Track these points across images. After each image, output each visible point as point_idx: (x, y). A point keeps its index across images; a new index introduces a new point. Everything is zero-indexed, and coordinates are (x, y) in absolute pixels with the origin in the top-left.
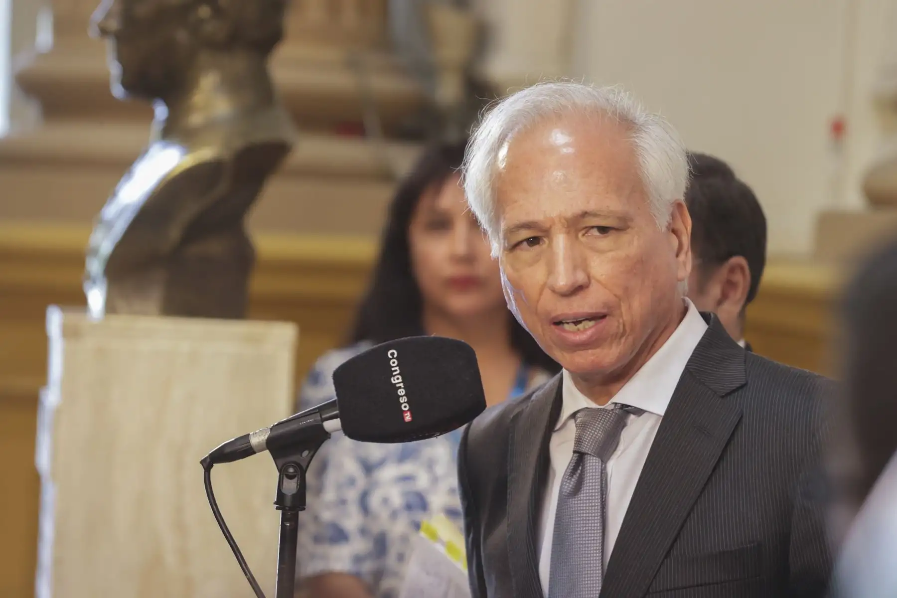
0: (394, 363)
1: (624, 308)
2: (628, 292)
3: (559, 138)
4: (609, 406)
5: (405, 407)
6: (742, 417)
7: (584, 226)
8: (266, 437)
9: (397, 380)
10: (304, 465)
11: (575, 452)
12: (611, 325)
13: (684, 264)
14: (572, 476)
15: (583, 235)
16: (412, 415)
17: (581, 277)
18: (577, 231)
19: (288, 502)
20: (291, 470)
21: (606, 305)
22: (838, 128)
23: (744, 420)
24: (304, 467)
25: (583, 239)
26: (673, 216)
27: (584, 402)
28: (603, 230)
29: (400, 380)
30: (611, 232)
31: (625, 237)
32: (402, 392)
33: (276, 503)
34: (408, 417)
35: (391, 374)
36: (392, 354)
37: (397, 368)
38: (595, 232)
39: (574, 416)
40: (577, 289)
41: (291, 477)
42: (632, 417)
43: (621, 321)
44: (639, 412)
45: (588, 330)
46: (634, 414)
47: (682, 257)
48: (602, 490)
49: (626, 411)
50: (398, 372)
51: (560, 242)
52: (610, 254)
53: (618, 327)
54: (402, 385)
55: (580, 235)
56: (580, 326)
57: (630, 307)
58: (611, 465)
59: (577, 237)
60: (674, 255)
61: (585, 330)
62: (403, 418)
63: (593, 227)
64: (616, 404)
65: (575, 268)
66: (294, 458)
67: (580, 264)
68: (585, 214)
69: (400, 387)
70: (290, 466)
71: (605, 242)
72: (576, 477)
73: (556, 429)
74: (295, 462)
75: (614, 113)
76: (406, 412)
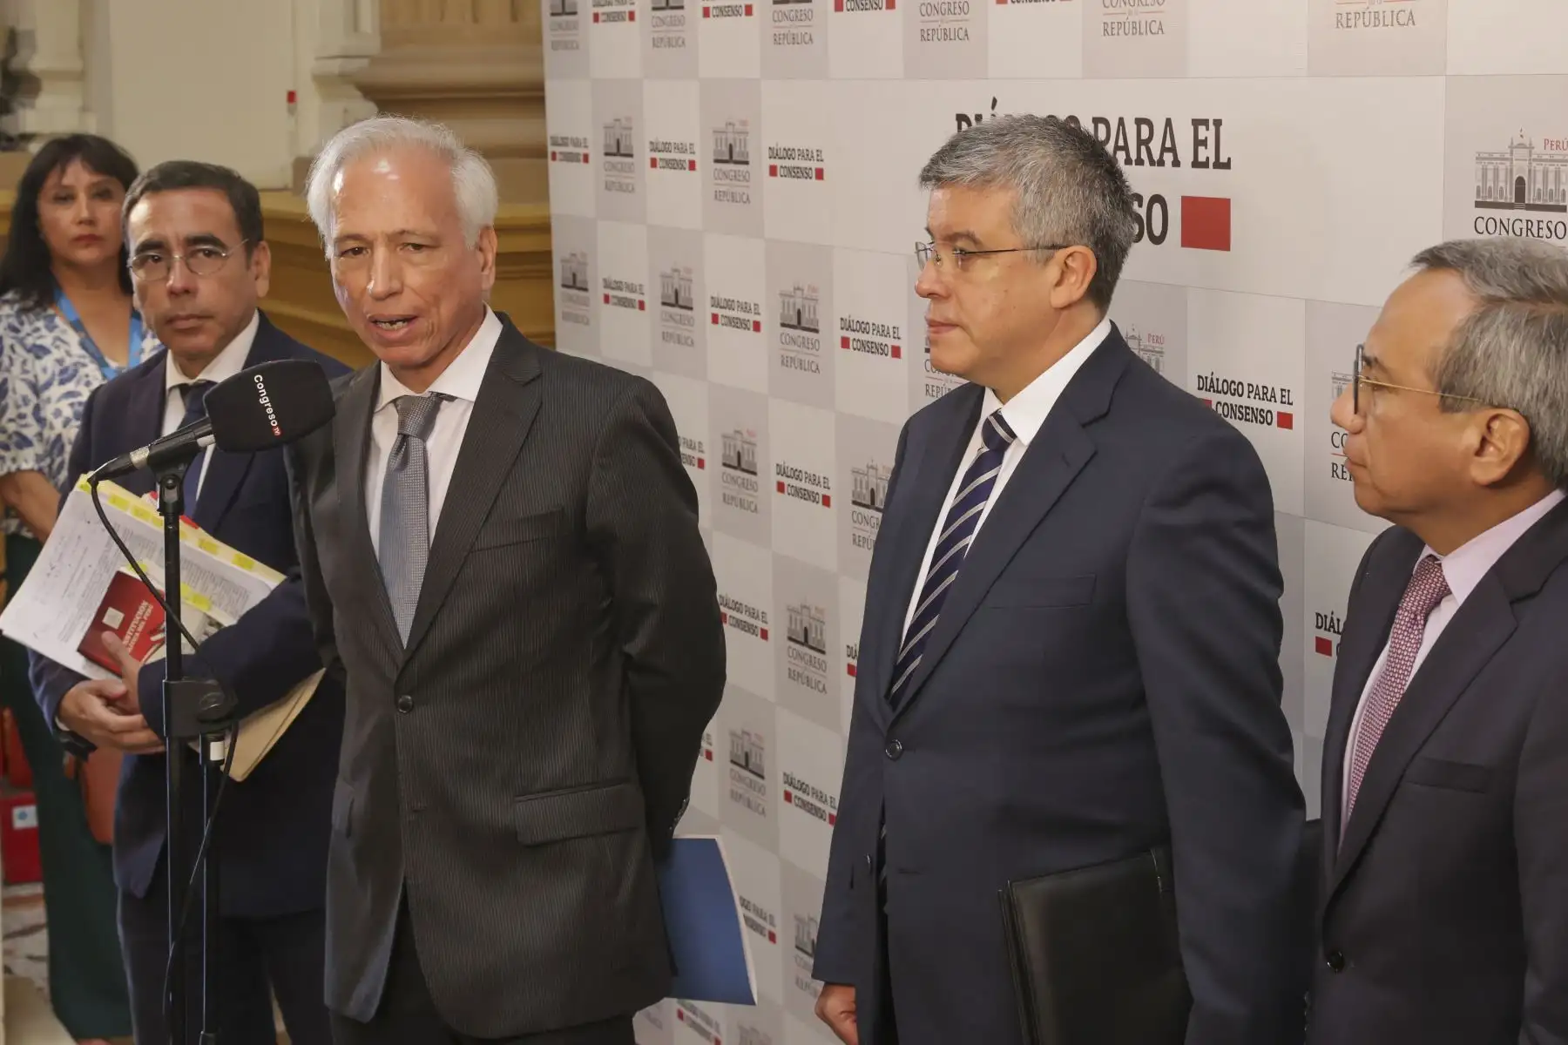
0: (260, 386)
1: (434, 310)
2: (437, 300)
3: (384, 166)
4: (426, 394)
5: (274, 423)
6: (542, 403)
7: (401, 242)
8: (147, 455)
9: (264, 401)
10: (181, 475)
11: (399, 434)
12: (422, 325)
13: (488, 276)
14: (397, 454)
15: (401, 249)
16: (281, 430)
17: (396, 285)
18: (397, 246)
19: (170, 510)
20: (170, 482)
21: (416, 308)
22: (291, 97)
23: (544, 405)
24: (181, 478)
25: (401, 253)
26: (481, 237)
27: (403, 391)
28: (418, 247)
29: (268, 400)
30: (424, 249)
31: (437, 253)
32: (270, 411)
33: (158, 510)
34: (277, 432)
35: (258, 396)
36: (258, 379)
37: (264, 390)
38: (410, 248)
39: (394, 401)
40: (392, 294)
41: (171, 488)
42: (445, 402)
43: (430, 321)
44: (451, 399)
45: (401, 330)
46: (446, 400)
47: (486, 272)
48: (425, 467)
49: (440, 398)
50: (265, 394)
51: (381, 253)
52: (424, 267)
53: (428, 327)
54: (269, 405)
55: (398, 249)
56: (395, 326)
57: (438, 313)
58: (430, 443)
59: (395, 249)
60: (480, 269)
61: (398, 330)
62: (273, 432)
63: (409, 244)
64: (432, 392)
65: (390, 278)
66: (172, 471)
67: (395, 273)
68: (403, 232)
69: (268, 407)
70: (167, 480)
71: (418, 257)
72: (400, 456)
73: (377, 410)
74: (174, 475)
75: (437, 146)
76: (275, 427)
